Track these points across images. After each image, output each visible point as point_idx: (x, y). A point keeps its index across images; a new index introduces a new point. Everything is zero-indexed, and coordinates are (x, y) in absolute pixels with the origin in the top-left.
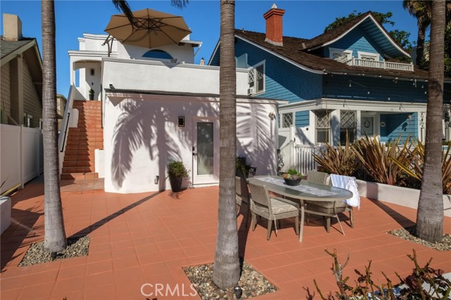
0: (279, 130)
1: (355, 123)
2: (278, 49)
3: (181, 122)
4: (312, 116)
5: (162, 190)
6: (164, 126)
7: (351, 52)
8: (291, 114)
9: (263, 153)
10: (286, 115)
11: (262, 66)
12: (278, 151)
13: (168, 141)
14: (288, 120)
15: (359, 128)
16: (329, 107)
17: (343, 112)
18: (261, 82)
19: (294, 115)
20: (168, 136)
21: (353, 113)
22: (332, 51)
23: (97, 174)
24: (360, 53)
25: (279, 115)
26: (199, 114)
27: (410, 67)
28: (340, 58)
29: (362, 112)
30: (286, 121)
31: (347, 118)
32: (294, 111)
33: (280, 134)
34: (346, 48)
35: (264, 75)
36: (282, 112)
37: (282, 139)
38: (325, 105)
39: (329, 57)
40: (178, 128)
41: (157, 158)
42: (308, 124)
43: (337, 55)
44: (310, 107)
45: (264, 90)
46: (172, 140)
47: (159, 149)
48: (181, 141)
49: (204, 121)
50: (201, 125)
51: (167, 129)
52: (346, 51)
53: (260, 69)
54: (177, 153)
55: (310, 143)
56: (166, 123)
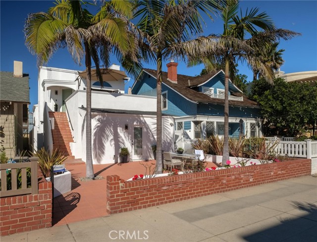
0: (176, 131)
1: (213, 128)
2: (175, 86)
3: (126, 127)
4: (192, 124)
5: (116, 163)
6: (117, 129)
7: (213, 89)
8: (182, 123)
9: (167, 144)
10: (179, 123)
11: (165, 94)
12: (175, 143)
13: (119, 137)
14: (180, 126)
15: (215, 131)
16: (201, 120)
17: (207, 122)
18: (165, 103)
19: (183, 123)
20: (119, 135)
21: (212, 123)
22: (203, 88)
23: (74, 156)
24: (218, 89)
25: (175, 123)
26: (135, 123)
27: (241, 99)
28: (207, 92)
29: (217, 122)
30: (179, 126)
31: (210, 125)
32: (183, 121)
33: (176, 134)
34: (210, 87)
35: (167, 100)
36: (177, 121)
37: (177, 137)
38: (199, 118)
39: (201, 91)
40: (124, 131)
41: (114, 145)
42: (190, 129)
43: (205, 91)
44: (191, 120)
45: (167, 108)
46: (121, 137)
47: (115, 141)
48: (125, 137)
49: (137, 127)
50: (135, 129)
51: (119, 131)
52: (211, 88)
53: (164, 95)
54: (123, 144)
55: (190, 139)
56: (118, 128)
